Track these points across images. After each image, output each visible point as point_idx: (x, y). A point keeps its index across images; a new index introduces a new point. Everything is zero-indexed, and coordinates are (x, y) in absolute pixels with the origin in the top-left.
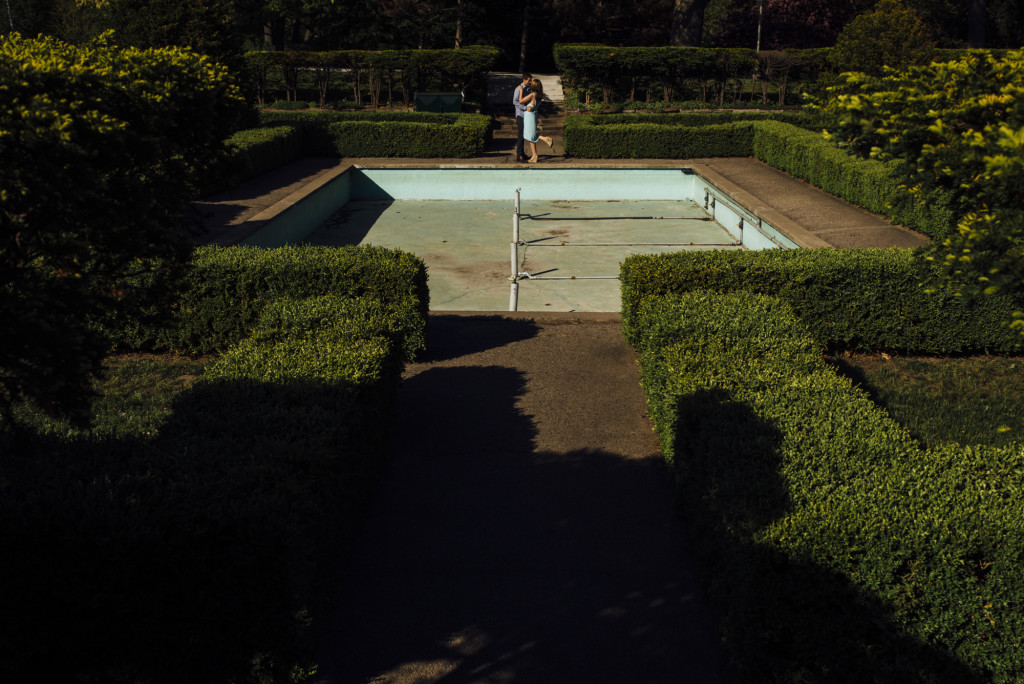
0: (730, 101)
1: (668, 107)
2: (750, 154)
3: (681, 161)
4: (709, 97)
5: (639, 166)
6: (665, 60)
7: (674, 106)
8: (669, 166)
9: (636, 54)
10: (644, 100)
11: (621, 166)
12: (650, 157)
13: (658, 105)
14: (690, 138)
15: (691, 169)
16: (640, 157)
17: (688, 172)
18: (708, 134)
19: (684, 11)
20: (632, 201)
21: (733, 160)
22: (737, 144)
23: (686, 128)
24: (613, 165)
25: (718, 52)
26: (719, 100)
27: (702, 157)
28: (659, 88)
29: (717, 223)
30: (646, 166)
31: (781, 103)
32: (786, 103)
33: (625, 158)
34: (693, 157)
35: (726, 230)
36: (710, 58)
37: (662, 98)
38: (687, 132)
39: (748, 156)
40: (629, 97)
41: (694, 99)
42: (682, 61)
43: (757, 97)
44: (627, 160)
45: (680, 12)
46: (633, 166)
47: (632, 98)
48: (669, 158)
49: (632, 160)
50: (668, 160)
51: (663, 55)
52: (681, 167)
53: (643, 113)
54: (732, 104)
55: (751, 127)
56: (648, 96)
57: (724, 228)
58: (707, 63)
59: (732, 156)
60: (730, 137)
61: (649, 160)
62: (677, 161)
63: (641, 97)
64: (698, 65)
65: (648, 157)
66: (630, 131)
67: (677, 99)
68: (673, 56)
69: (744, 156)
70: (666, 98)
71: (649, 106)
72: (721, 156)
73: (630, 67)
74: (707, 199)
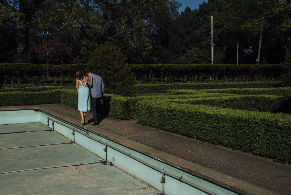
0: (43, 83)
1: (20, 86)
2: (59, 102)
3: (32, 106)
4: (35, 82)
5: (16, 109)
6: (18, 68)
7: (22, 85)
8: (28, 108)
9: (6, 66)
10: (10, 84)
11: (7, 109)
12: (19, 105)
13: (16, 85)
14: (35, 96)
15: (38, 109)
16: (15, 105)
17: (36, 110)
18: (42, 95)
19: (21, 53)
20: (14, 124)
21: (53, 104)
22: (54, 98)
23: (33, 93)
24: (4, 109)
25: (37, 65)
26: (39, 83)
27: (40, 104)
28: (16, 79)
29: (56, 132)
30: (19, 109)
31: (61, 84)
32: (63, 83)
33: (8, 106)
34: (37, 104)
35: (64, 136)
36: (35, 68)
37: (17, 83)
38: (33, 94)
39: (58, 103)
40: (4, 83)
41: (30, 83)
42: (24, 68)
43: (53, 82)
44: (9, 107)
45: (19, 53)
46: (13, 109)
47: (6, 83)
48: (27, 105)
49: (11, 106)
50: (27, 106)
51: (17, 66)
52: (34, 108)
53: (11, 88)
54: (44, 84)
55: (59, 91)
56: (12, 82)
57: (61, 134)
58: (34, 69)
59: (52, 103)
60: (51, 96)
61: (19, 106)
62: (30, 106)
63: (9, 82)
64: (31, 70)
65: (18, 105)
66: (10, 94)
67: (23, 83)
68: (21, 67)
69: (57, 103)
70: (19, 83)
71: (13, 86)
72: (48, 103)
73: (4, 71)
74: (48, 121)
